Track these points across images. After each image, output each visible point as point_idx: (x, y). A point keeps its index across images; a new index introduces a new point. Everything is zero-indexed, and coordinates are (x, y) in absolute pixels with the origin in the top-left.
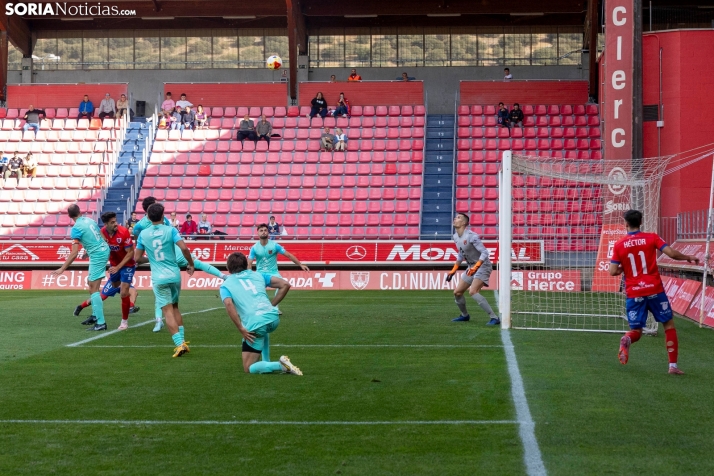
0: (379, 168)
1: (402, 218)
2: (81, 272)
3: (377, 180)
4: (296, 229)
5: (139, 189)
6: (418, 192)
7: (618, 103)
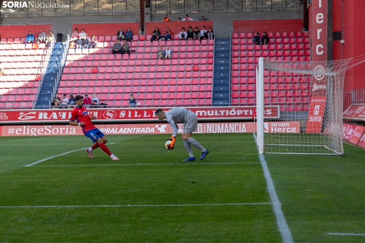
0: (190, 68)
1: (202, 95)
2: (29, 126)
3: (189, 74)
4: (145, 101)
5: (60, 81)
6: (211, 81)
7: (319, 31)
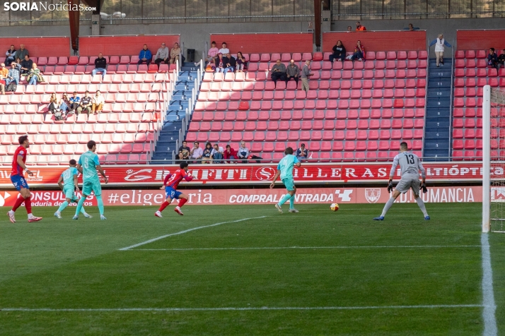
0: (390, 102)
2: (140, 191)
3: (388, 113)
4: (320, 153)
5: (189, 122)
6: (422, 122)
